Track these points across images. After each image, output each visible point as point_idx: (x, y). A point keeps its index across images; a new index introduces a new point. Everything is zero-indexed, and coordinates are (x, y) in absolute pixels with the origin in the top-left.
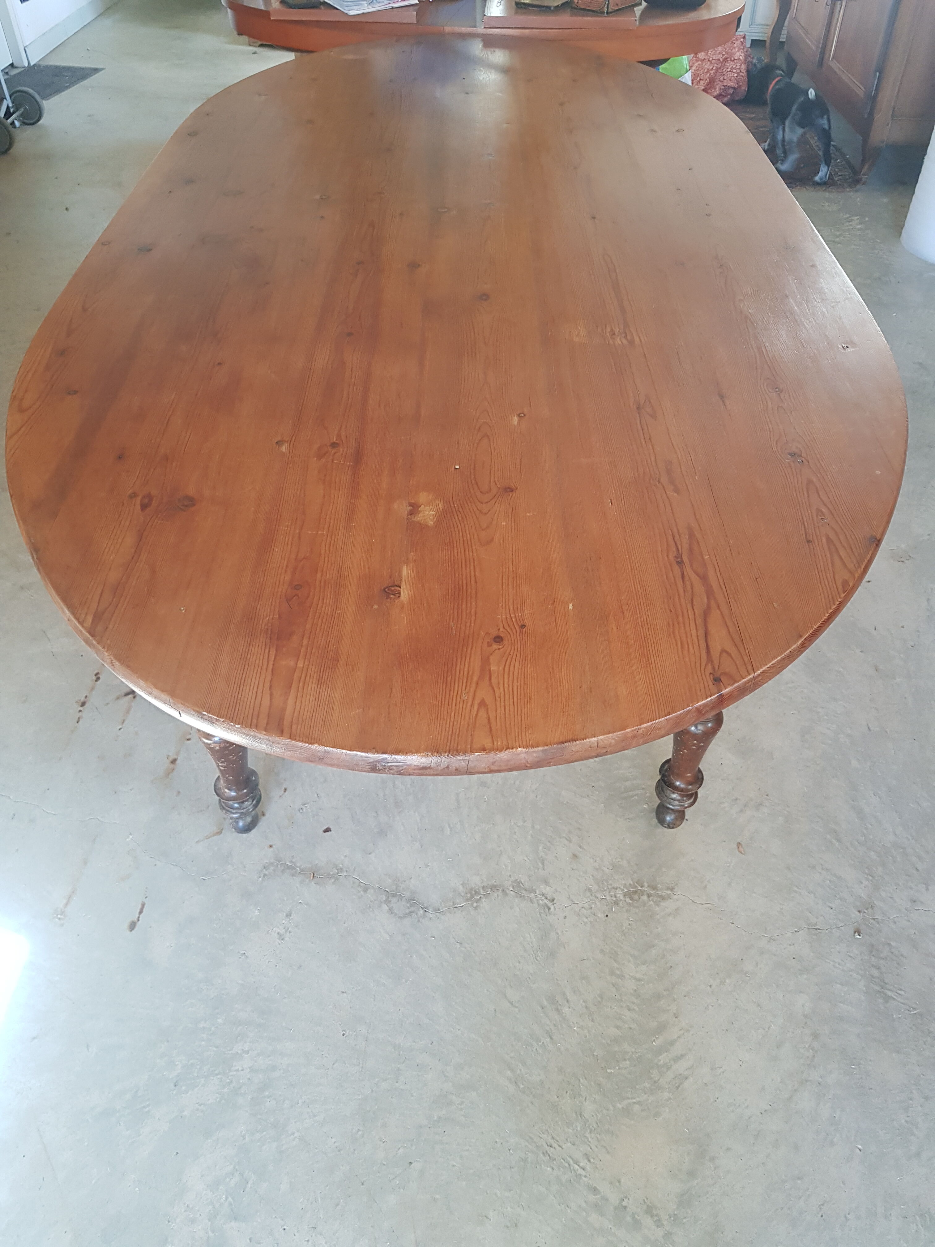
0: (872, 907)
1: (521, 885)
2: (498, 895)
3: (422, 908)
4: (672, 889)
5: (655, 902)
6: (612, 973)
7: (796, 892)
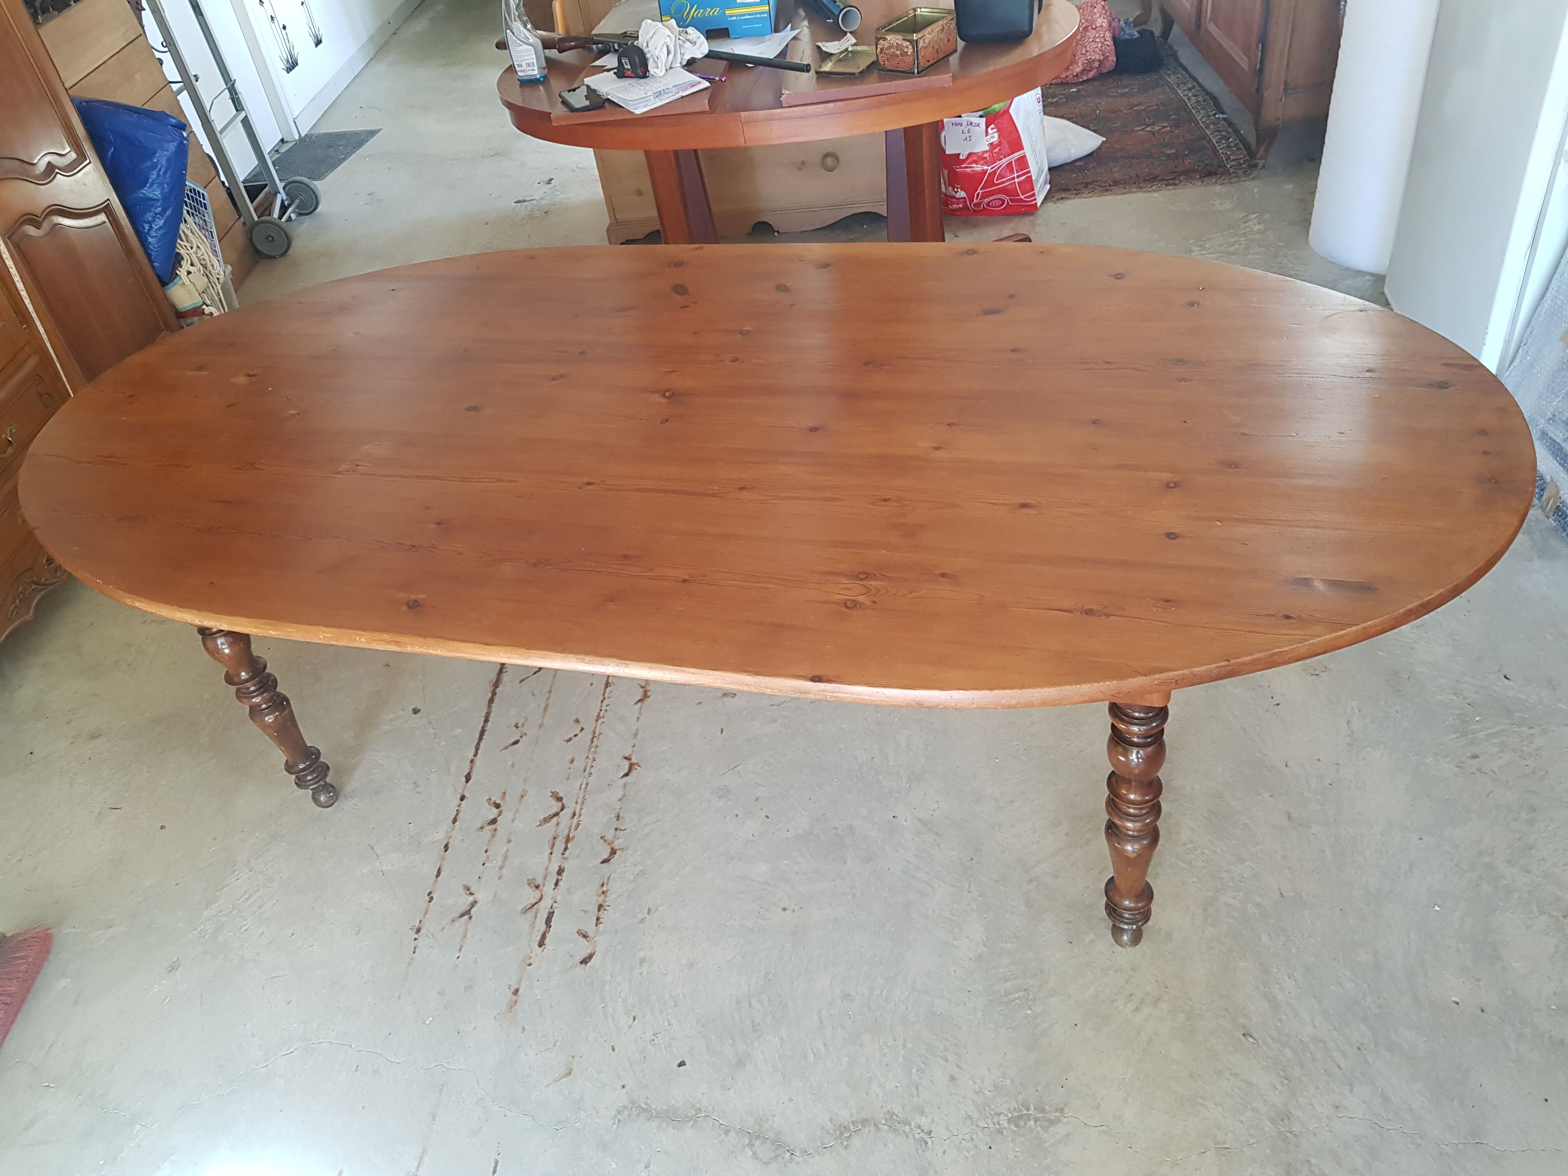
0: (1289, 1119)
1: (895, 1117)
2: (869, 1131)
3: (788, 1151)
4: (1062, 1111)
5: (1042, 1128)
7: (1201, 1105)
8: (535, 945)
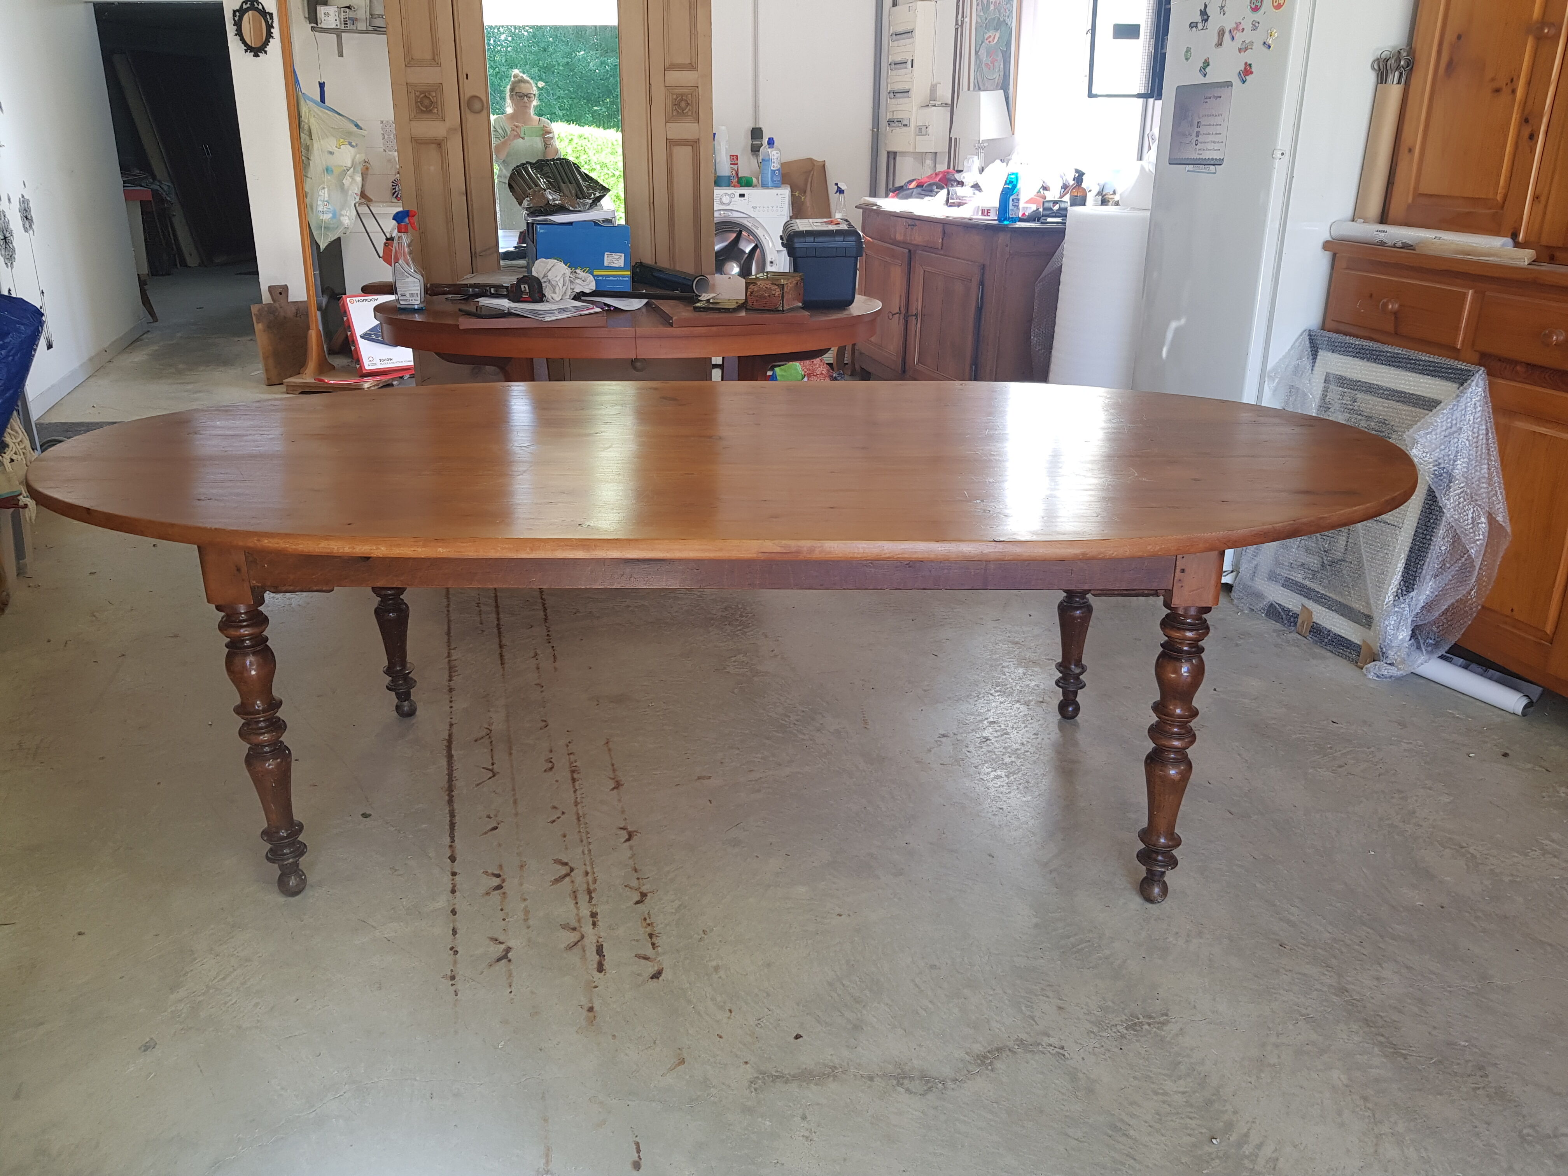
0: (1347, 992)
1: (1024, 1041)
2: (1007, 1055)
3: (939, 1082)
4: (1166, 1015)
5: (1158, 1028)
6: (1156, 1094)
7: (1276, 993)
8: (595, 973)
